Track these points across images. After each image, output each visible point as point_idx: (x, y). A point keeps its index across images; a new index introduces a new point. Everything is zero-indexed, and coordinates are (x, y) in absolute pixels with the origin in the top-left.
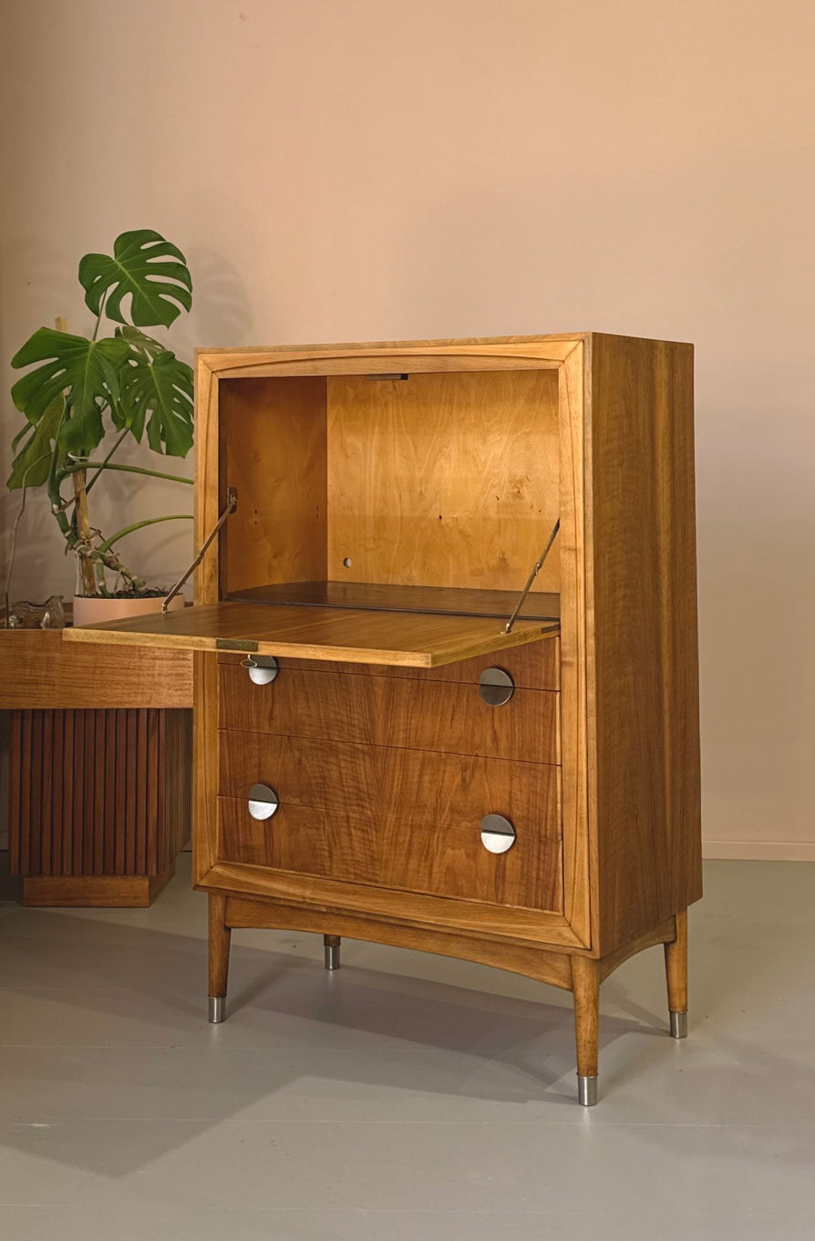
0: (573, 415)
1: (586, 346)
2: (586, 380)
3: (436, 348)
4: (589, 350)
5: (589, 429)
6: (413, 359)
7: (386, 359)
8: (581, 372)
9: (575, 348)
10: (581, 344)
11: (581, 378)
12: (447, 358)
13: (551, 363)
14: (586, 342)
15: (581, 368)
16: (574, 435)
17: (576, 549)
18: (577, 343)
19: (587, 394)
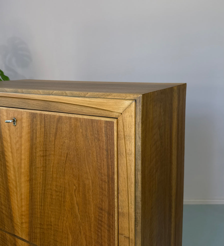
0: (128, 151)
1: (138, 104)
2: (137, 128)
3: (44, 96)
4: (140, 107)
5: (139, 162)
6: (33, 101)
7: (19, 100)
8: (133, 123)
9: (130, 105)
10: (134, 103)
11: (133, 127)
12: (50, 103)
13: (113, 113)
14: (138, 101)
15: (133, 120)
16: (128, 164)
17: (129, 238)
18: (131, 101)
19: (138, 139)
